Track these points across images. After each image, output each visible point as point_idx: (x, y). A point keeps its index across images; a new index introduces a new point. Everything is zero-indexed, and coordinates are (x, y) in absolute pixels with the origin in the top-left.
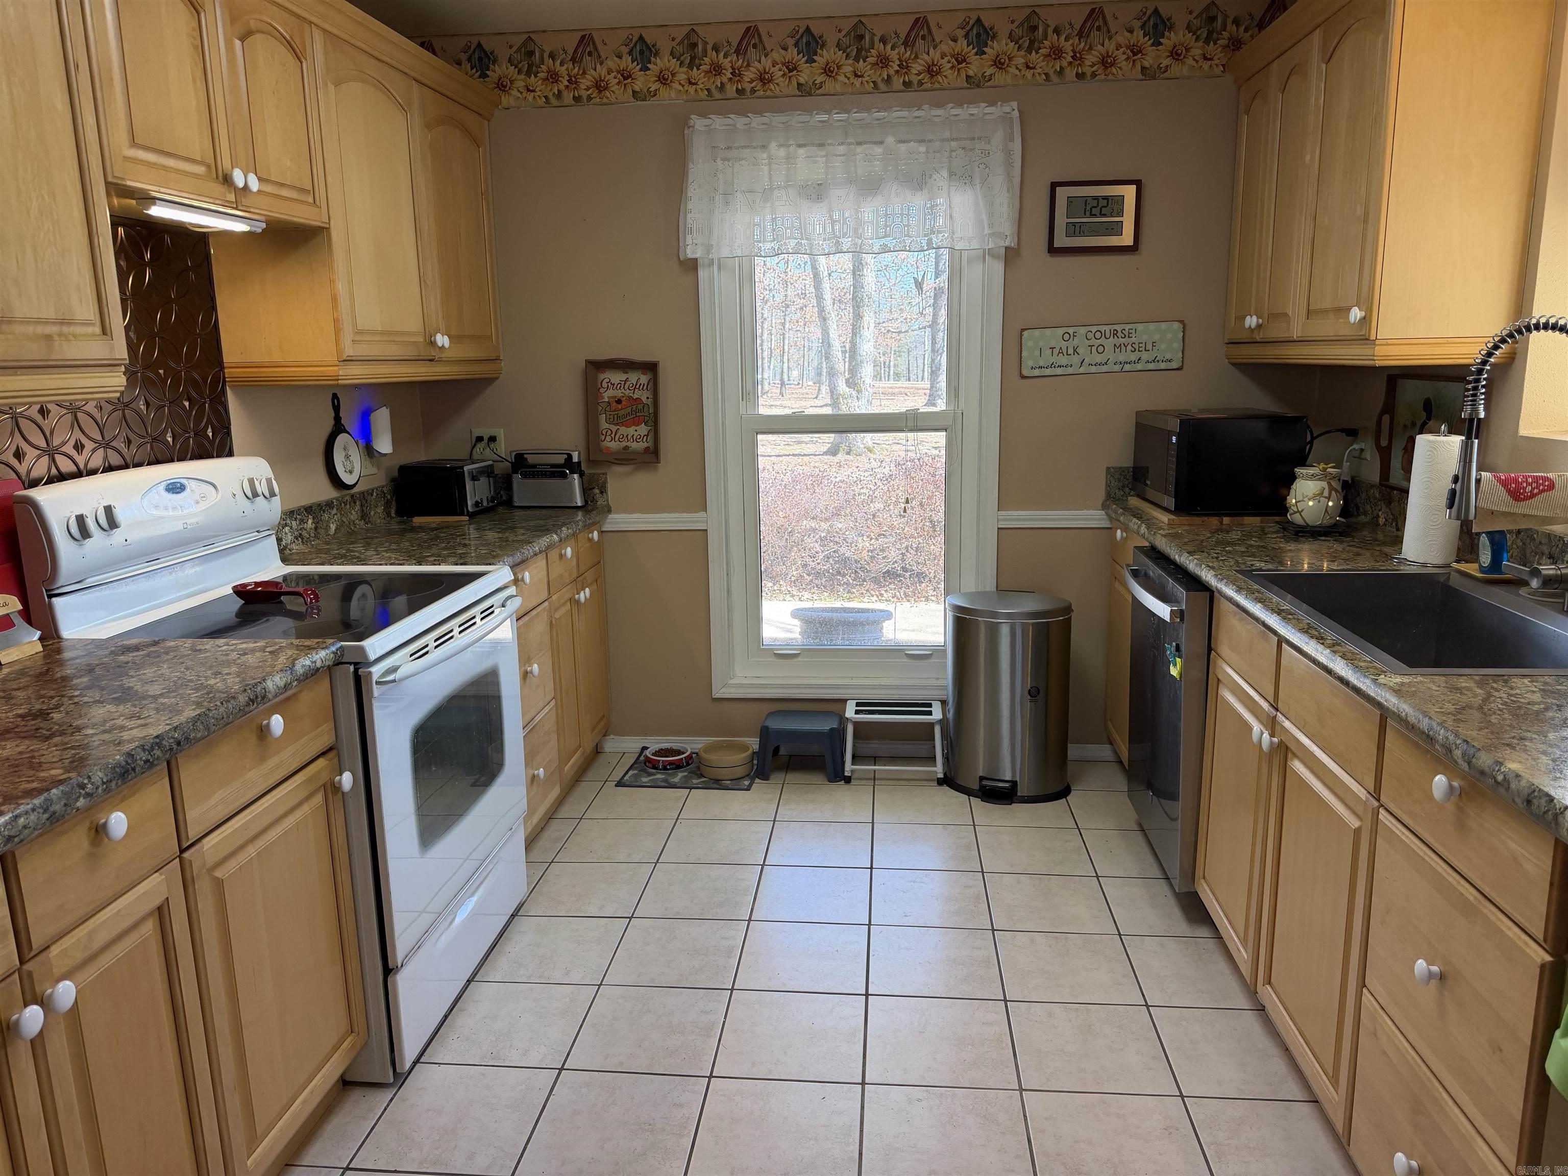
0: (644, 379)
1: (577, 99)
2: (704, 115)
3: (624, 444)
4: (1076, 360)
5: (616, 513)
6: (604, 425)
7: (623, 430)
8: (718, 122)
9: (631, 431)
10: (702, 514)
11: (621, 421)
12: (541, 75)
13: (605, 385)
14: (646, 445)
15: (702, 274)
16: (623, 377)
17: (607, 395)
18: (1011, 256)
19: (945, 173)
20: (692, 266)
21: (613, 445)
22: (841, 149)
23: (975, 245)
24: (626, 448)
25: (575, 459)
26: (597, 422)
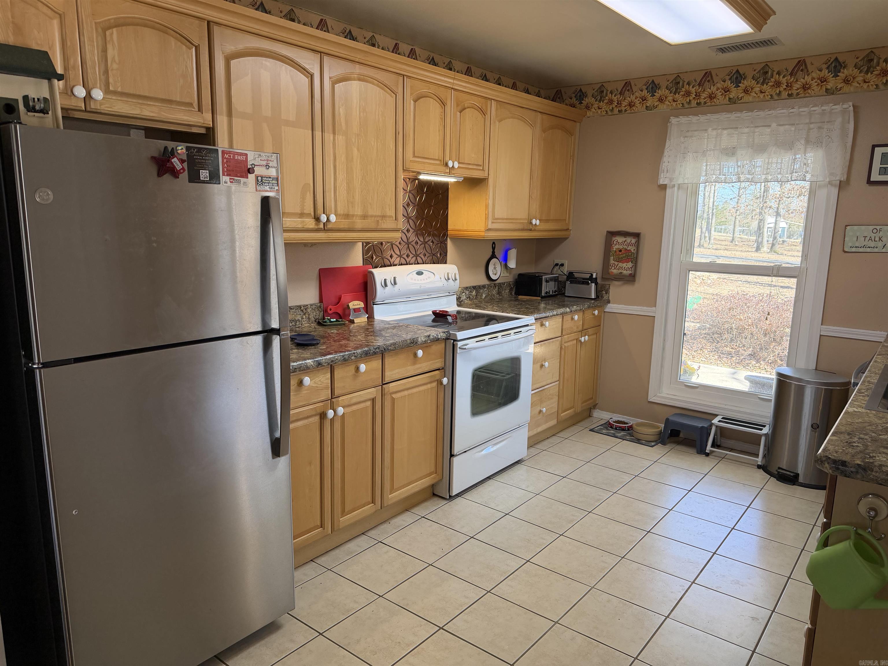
0: (634, 241)
1: (620, 111)
2: (677, 116)
3: (620, 271)
4: (880, 244)
5: (612, 304)
6: (612, 262)
7: (620, 264)
8: (683, 119)
9: (624, 265)
10: (654, 308)
11: (620, 260)
12: (605, 101)
13: (615, 243)
14: (630, 272)
15: (668, 191)
16: (624, 239)
17: (615, 247)
18: (842, 186)
19: (803, 142)
20: (664, 187)
21: (615, 271)
22: (746, 130)
23: (821, 179)
24: (621, 273)
25: (594, 276)
26: (609, 260)
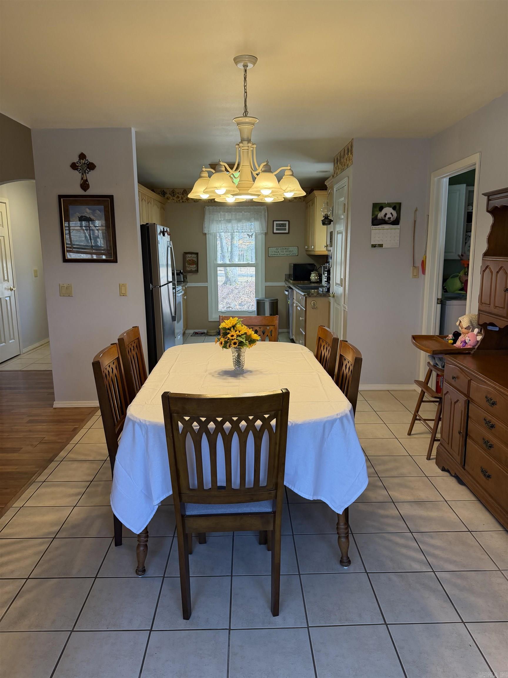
0: (195, 256)
1: (183, 202)
2: (208, 206)
3: (191, 269)
4: (279, 253)
5: (189, 283)
6: (187, 265)
7: (191, 266)
8: (211, 208)
9: (192, 266)
10: (207, 283)
11: (190, 264)
12: (176, 197)
13: (187, 257)
14: (195, 269)
15: (207, 236)
16: (191, 255)
17: (188, 259)
18: (266, 234)
19: (253, 219)
20: (205, 234)
21: (189, 269)
22: (234, 213)
23: (259, 232)
24: (191, 270)
25: (182, 272)
26: (186, 264)
